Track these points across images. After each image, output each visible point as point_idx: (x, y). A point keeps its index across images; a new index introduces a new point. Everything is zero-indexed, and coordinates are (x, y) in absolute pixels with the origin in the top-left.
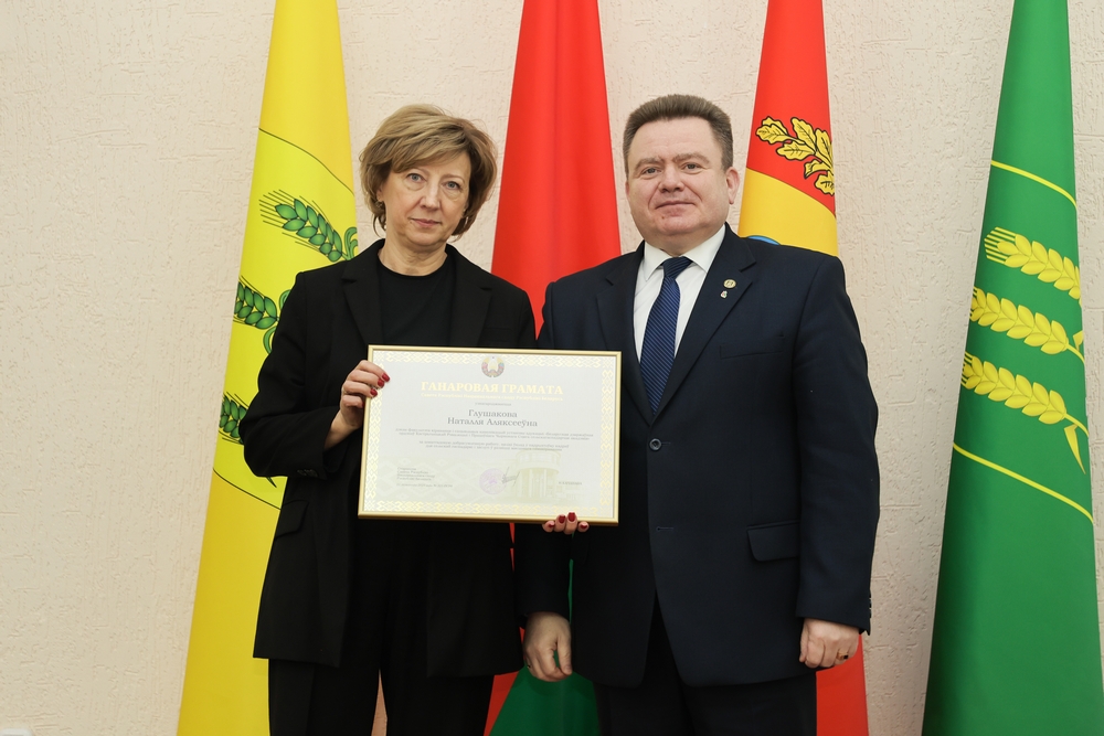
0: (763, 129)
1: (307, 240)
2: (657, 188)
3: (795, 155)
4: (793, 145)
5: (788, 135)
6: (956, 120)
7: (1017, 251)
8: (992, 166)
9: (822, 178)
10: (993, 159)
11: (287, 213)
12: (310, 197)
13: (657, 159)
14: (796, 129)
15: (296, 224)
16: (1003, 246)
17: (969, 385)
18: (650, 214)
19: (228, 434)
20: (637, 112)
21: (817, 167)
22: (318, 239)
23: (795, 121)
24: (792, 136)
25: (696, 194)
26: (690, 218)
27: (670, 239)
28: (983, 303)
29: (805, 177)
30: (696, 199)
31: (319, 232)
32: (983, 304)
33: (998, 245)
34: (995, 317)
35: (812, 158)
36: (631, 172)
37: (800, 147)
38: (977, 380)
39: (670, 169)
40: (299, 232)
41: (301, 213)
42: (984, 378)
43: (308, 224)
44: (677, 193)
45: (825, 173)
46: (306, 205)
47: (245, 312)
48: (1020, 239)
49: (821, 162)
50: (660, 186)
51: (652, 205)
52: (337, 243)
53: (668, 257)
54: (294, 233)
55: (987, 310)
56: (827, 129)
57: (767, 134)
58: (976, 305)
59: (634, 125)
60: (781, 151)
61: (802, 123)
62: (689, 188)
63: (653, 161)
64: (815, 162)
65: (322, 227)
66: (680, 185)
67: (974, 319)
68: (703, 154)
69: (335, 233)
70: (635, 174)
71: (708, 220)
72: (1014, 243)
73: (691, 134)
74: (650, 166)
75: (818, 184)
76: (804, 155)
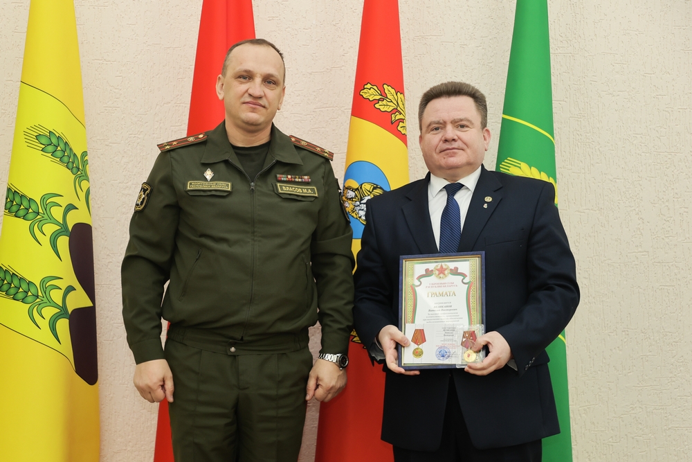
0: (365, 91)
1: (58, 159)
2: (441, 140)
3: (386, 109)
4: (385, 102)
5: (381, 95)
7: (521, 173)
8: (503, 118)
9: (401, 124)
10: (503, 113)
11: (44, 141)
12: (59, 130)
13: (441, 121)
14: (386, 91)
15: (50, 148)
16: (513, 170)
18: (436, 156)
19: (4, 293)
20: (428, 92)
21: (399, 117)
22: (66, 159)
23: (385, 86)
24: (384, 96)
25: (465, 144)
26: (459, 158)
27: (449, 172)
29: (392, 123)
30: (465, 147)
31: (66, 154)
33: (510, 169)
35: (395, 111)
36: (424, 129)
37: (389, 104)
39: (449, 127)
40: (53, 153)
41: (54, 141)
43: (59, 148)
44: (453, 142)
45: (402, 120)
46: (57, 135)
47: (14, 208)
48: (524, 165)
49: (401, 114)
50: (443, 139)
51: (438, 150)
52: (76, 162)
53: (448, 183)
54: (49, 155)
56: (402, 93)
57: (368, 94)
59: (426, 100)
60: (377, 106)
61: (389, 88)
62: (461, 140)
63: (438, 123)
64: (397, 113)
65: (68, 150)
66: (456, 137)
68: (470, 119)
69: (75, 155)
70: (427, 131)
71: (472, 161)
72: (520, 168)
73: (462, 106)
74: (436, 126)
75: (399, 128)
76: (391, 108)
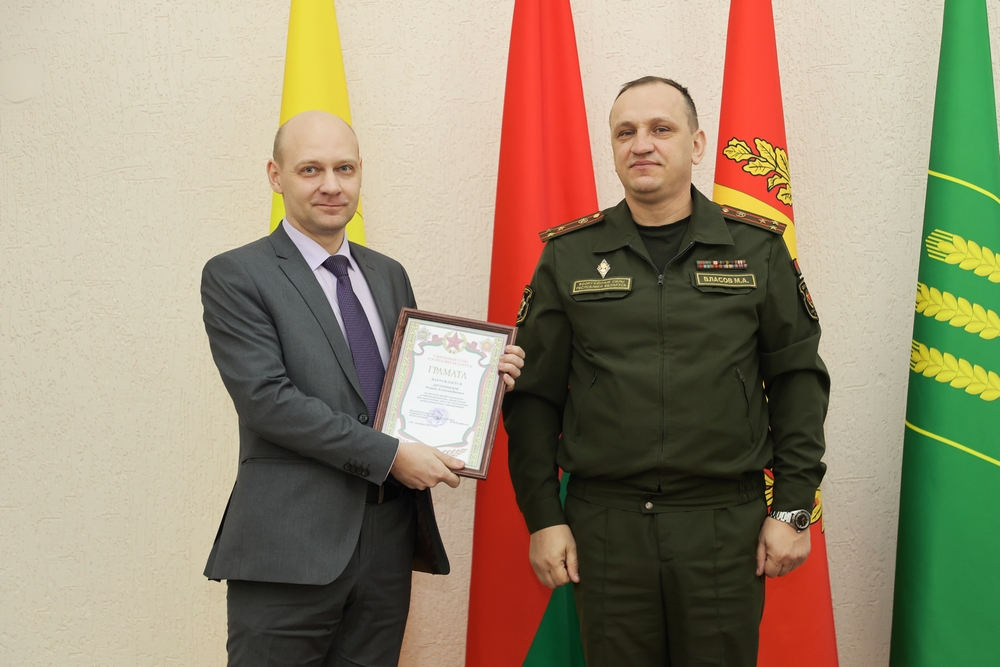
0: (730, 148)
3: (759, 171)
4: (757, 163)
5: (752, 153)
6: (893, 134)
7: (954, 250)
8: (929, 175)
9: (782, 191)
14: (759, 148)
16: (943, 246)
17: (917, 369)
21: (778, 181)
23: (757, 141)
24: (756, 155)
28: (927, 296)
29: (769, 191)
32: (928, 298)
33: (938, 245)
34: (938, 308)
35: (773, 173)
37: (763, 164)
38: (925, 364)
42: (931, 363)
45: (784, 186)
48: (957, 239)
49: (781, 176)
55: (931, 302)
56: (784, 148)
57: (733, 153)
58: (921, 298)
60: (746, 168)
61: (764, 143)
64: (776, 176)
67: (919, 310)
72: (952, 242)
75: (779, 197)
76: (767, 171)
